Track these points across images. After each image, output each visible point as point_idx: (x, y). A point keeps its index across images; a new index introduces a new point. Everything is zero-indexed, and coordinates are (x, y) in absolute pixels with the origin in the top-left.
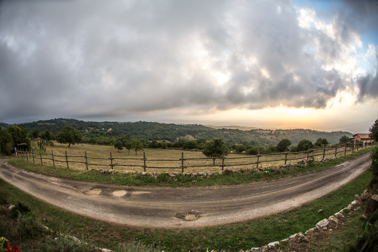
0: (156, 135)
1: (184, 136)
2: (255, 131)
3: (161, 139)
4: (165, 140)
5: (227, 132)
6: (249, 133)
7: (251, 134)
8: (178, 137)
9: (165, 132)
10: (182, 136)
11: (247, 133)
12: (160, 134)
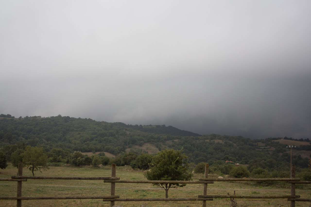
0: (88, 142)
1: (141, 145)
2: (275, 141)
3: (97, 150)
4: (105, 153)
5: (221, 141)
6: (264, 145)
7: (268, 147)
8: (129, 147)
9: (104, 138)
10: (136, 145)
11: (260, 144)
12: (96, 140)
